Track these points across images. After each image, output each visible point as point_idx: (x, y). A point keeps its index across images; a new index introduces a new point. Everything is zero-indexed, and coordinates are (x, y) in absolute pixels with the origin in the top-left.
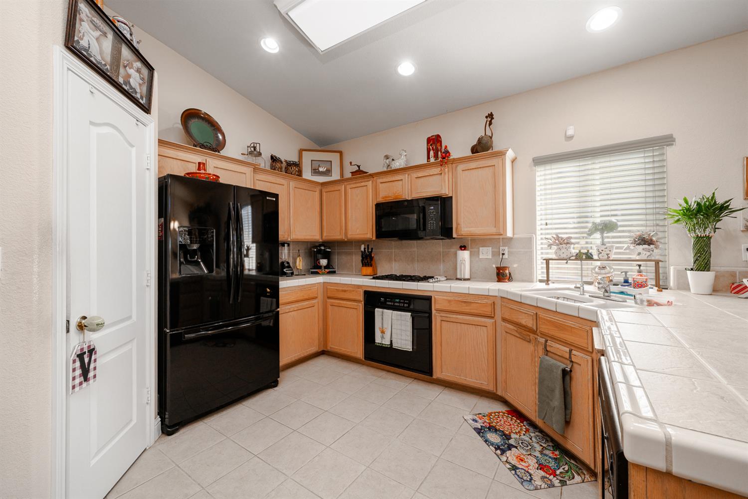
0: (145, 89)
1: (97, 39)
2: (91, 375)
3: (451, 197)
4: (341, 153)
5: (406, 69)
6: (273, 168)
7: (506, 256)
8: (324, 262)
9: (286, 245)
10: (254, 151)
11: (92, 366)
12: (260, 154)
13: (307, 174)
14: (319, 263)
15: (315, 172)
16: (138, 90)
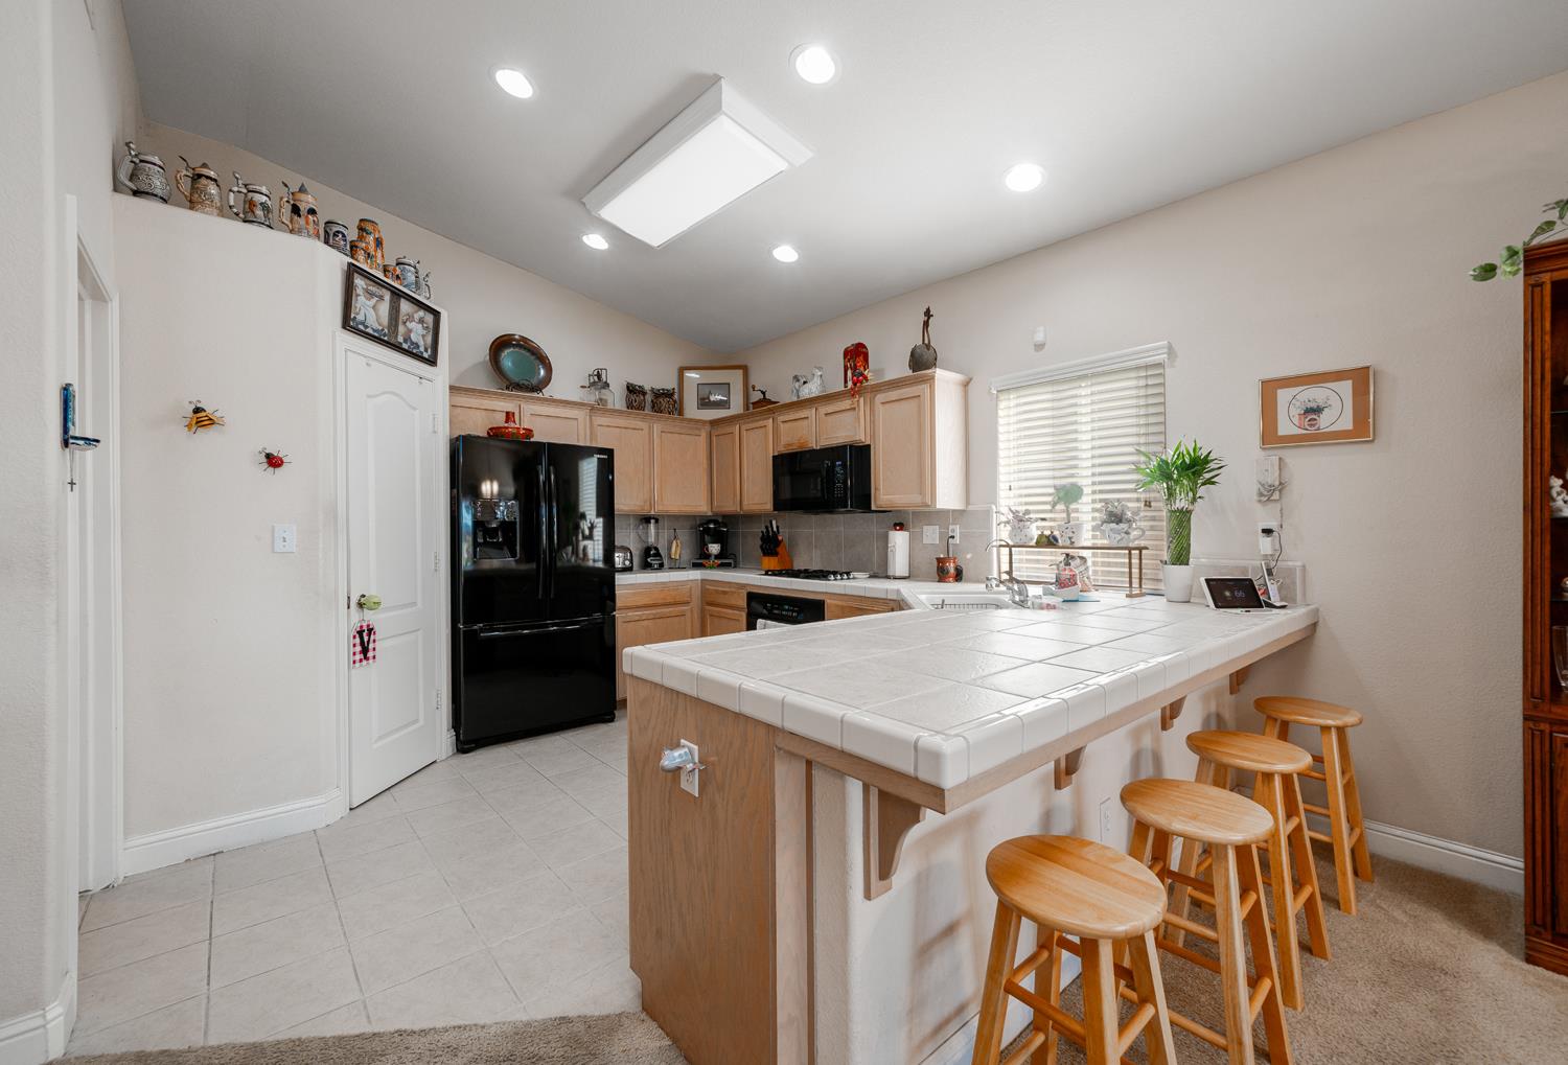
0: (429, 339)
1: (374, 307)
2: (370, 654)
3: (869, 446)
4: (745, 369)
5: (786, 254)
6: (630, 406)
7: (957, 540)
8: (714, 548)
9: (653, 521)
10: (598, 381)
11: (371, 646)
12: (606, 385)
13: (691, 409)
14: (707, 549)
15: (704, 403)
16: (421, 343)
